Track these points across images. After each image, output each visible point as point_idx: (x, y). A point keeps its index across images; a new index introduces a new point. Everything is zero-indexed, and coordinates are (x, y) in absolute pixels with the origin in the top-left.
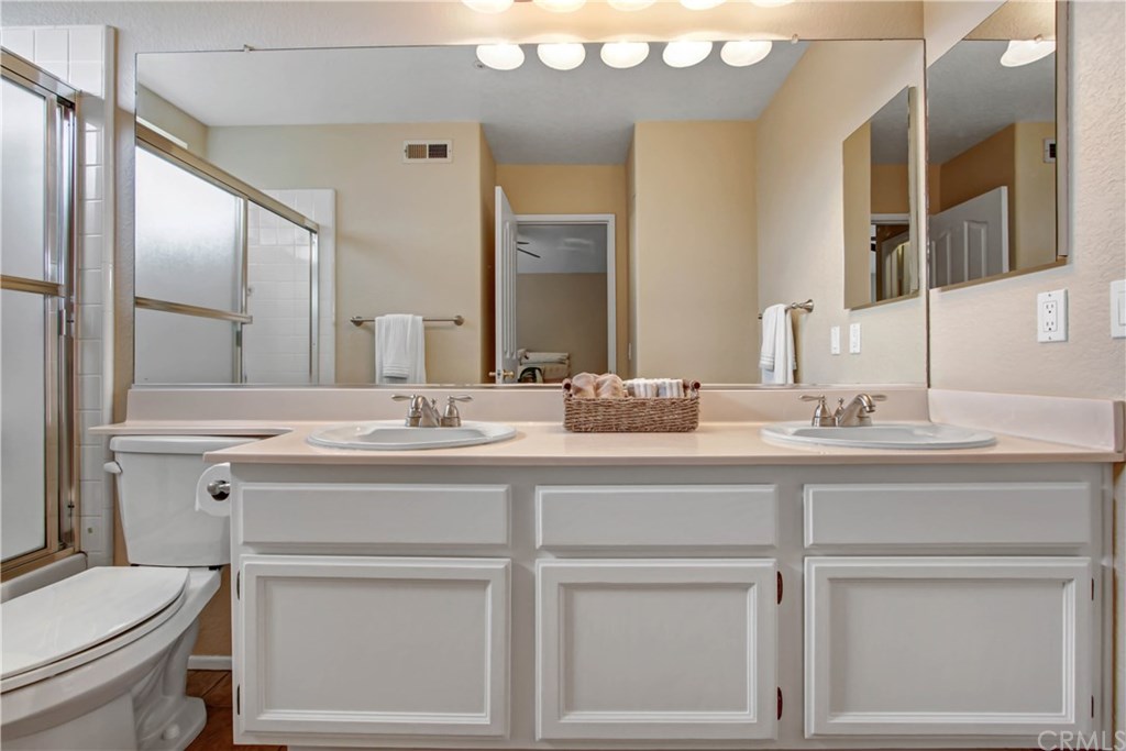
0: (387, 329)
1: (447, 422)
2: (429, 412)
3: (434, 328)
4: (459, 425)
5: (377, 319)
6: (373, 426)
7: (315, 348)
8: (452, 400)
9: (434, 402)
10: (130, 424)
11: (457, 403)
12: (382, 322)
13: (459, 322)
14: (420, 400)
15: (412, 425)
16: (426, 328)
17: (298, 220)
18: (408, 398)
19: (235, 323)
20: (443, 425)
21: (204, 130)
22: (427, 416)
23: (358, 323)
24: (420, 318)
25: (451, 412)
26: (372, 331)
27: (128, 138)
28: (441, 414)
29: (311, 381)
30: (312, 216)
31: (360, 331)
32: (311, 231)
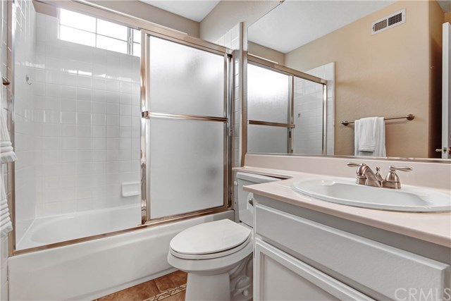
0: (362, 126)
1: (388, 185)
2: (372, 176)
3: (392, 123)
4: (399, 188)
5: (356, 121)
6: (334, 180)
7: (325, 137)
8: (393, 169)
9: (378, 169)
10: (246, 167)
11: (397, 172)
12: (358, 123)
13: (410, 118)
14: (363, 168)
15: (360, 184)
16: (386, 124)
17: (317, 80)
18: (358, 165)
19: (289, 128)
20: (384, 186)
21: (283, 56)
22: (370, 179)
23: (346, 124)
24: (382, 119)
25: (392, 177)
26: (353, 128)
27: (246, 61)
28: (384, 178)
29: (323, 153)
30: (324, 77)
31: (347, 128)
32: (323, 84)
